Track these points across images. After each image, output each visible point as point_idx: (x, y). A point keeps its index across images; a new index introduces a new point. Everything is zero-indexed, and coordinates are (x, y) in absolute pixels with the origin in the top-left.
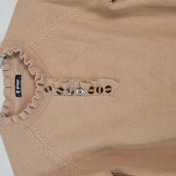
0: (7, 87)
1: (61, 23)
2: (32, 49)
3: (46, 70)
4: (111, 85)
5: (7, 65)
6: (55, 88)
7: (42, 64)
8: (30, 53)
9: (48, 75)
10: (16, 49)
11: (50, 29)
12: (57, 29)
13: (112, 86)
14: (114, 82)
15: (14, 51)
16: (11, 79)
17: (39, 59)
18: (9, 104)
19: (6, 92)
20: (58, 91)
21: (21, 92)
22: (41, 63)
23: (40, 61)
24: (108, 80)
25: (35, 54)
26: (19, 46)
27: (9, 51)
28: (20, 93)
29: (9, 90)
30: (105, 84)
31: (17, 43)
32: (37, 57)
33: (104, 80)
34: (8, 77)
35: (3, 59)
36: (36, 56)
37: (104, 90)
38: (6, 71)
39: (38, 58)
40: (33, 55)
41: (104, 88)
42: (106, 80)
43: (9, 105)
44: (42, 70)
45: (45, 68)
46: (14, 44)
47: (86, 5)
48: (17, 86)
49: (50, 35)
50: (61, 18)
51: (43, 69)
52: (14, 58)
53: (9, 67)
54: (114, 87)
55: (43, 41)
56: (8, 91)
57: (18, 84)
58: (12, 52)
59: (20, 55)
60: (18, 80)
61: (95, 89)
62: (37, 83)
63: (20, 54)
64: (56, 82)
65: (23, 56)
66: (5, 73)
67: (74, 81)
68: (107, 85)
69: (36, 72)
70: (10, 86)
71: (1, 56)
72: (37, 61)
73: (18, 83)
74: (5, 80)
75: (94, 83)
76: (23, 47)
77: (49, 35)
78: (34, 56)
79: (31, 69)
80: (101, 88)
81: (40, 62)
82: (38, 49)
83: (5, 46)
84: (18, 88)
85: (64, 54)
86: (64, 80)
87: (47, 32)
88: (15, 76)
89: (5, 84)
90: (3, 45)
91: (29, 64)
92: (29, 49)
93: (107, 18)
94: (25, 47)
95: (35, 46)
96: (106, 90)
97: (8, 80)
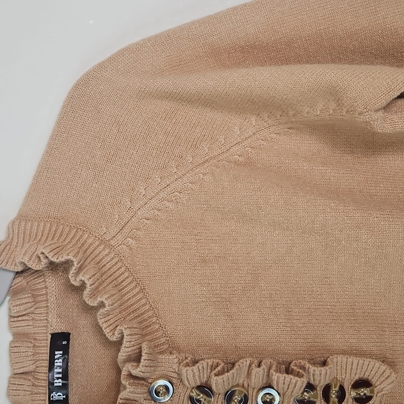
1: (206, 165)
2: (111, 247)
3: (154, 319)
4: (370, 378)
5: (26, 298)
6: (184, 385)
7: (144, 301)
8: (104, 262)
9: (163, 340)
10: (58, 250)
11: (172, 186)
12: (194, 186)
13: (373, 381)
14: (383, 367)
15: (54, 260)
16: (34, 346)
17: (134, 284)
19: (15, 393)
20: (194, 395)
22: (141, 295)
23: (137, 290)
24: (361, 362)
25: (119, 264)
26: (70, 236)
27: (34, 257)
29: (26, 383)
30: (354, 372)
31: (61, 227)
32: (126, 274)
33: (350, 360)
34: (25, 336)
35: (11, 275)
36: (122, 274)
37: (347, 394)
39: (128, 280)
40: (115, 268)
41: (347, 386)
42: (355, 362)
44: (141, 322)
45: (150, 313)
46: (54, 229)
47: (291, 113)
49: (170, 205)
50: (206, 149)
51: (145, 316)
52: (48, 274)
53: (30, 305)
54: (382, 386)
55: (148, 222)
56: (22, 387)
58: (44, 261)
59: (73, 271)
61: (320, 392)
62: (124, 373)
63: (74, 268)
64: (190, 369)
65: (80, 277)
66: (18, 324)
67: (248, 363)
68: (357, 377)
69: (126, 333)
70: (32, 368)
71: (8, 267)
72: (127, 289)
73: (59, 363)
74: (16, 350)
75: (317, 372)
76: (82, 241)
77: (168, 204)
78: (118, 273)
79: (106, 319)
80: (337, 389)
81: (135, 292)
82: (131, 249)
83: (21, 235)
85: (216, 266)
86: (216, 361)
87: (161, 195)
88: (50, 336)
89: (13, 363)
90: (16, 232)
91: (102, 305)
92: (102, 247)
93: (352, 152)
94: (90, 241)
95: (119, 237)
96: (353, 394)
97: (26, 349)
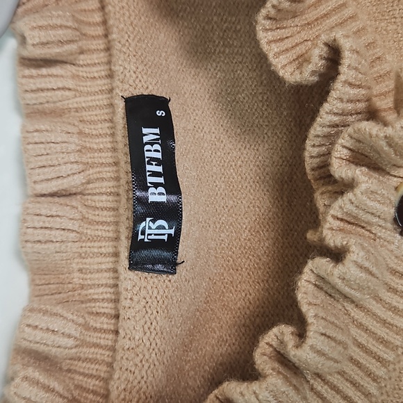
0: (53, 186)
16: (80, 133)
18: (71, 329)
19: (40, 235)
21: (178, 232)
28: (172, 243)
34: (56, 113)
38: (44, 71)
43: (71, 342)
48: (150, 179)
56: (57, 223)
57: (159, 162)
60: (150, 134)
66: (41, 83)
70: (75, 182)
73: (153, 152)
84: (157, 196)
97: (65, 137)
